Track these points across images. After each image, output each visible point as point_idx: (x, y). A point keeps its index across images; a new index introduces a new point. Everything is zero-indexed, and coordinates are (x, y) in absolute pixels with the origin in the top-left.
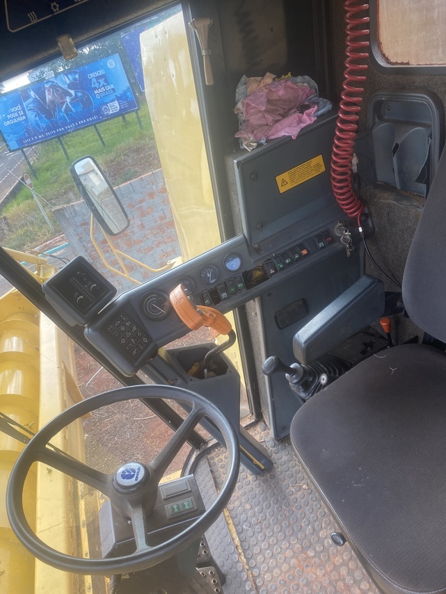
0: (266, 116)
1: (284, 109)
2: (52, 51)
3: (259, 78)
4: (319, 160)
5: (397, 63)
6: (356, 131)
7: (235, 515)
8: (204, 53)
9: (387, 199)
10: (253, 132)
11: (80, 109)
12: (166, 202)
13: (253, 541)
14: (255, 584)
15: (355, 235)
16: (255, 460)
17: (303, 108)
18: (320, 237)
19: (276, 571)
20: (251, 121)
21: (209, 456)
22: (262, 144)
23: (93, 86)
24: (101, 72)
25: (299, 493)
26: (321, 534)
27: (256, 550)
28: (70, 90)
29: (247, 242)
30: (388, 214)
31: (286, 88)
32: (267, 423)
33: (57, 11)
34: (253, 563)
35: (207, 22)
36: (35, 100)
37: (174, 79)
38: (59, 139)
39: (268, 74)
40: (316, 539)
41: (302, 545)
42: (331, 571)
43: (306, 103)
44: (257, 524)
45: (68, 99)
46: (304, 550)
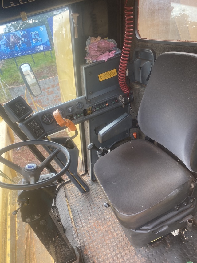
0: (97, 52)
1: (104, 50)
2: (18, 17)
3: (96, 38)
4: (115, 70)
5: (143, 38)
6: (127, 61)
7: (72, 208)
8: (75, 26)
9: (138, 87)
10: (91, 58)
11: (26, 47)
12: (59, 89)
13: (78, 217)
14: (77, 232)
15: (126, 100)
16: (82, 187)
17: (110, 51)
18: (113, 100)
19: (86, 227)
20: (91, 53)
21: (64, 186)
22: (94, 62)
23: (32, 37)
24: (37, 32)
25: (98, 200)
26: (104, 214)
27: (79, 220)
28: (22, 38)
29: (86, 98)
30: (138, 93)
31: (105, 43)
32: (89, 175)
33: (21, 3)
34: (77, 224)
35: (77, 15)
36: (5, 41)
37: (64, 35)
38: (15, 59)
39: (99, 37)
40: (102, 216)
41: (97, 218)
42: (106, 227)
43: (112, 49)
44: (80, 211)
45: (20, 42)
46: (97, 220)
